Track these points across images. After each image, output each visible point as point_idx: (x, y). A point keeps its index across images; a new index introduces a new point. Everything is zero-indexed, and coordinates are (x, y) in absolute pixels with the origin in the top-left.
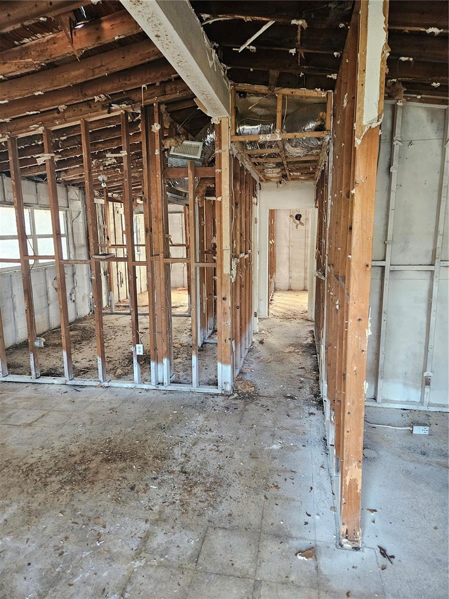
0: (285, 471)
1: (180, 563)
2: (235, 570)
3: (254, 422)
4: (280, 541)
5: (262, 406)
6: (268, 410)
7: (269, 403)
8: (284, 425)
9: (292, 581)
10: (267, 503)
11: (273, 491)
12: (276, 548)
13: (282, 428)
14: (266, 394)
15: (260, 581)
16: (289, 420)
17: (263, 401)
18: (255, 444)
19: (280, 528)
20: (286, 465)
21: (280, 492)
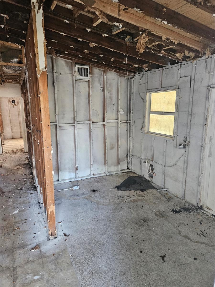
0: (22, 221)
2: (3, 268)
3: (2, 205)
4: (23, 248)
5: (6, 196)
6: (10, 197)
7: (9, 194)
8: (19, 202)
9: (30, 261)
10: (15, 236)
11: (17, 230)
12: (21, 252)
13: (18, 203)
14: (7, 191)
15: (16, 267)
16: (21, 199)
17: (6, 194)
18: (4, 214)
19: (22, 243)
20: (22, 218)
21: (21, 230)
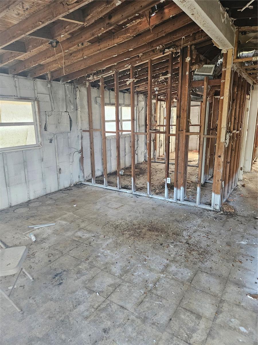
0: (247, 256)
1: (183, 281)
2: (211, 292)
3: (231, 228)
4: (239, 286)
5: (238, 220)
6: (242, 223)
7: (243, 220)
8: (251, 233)
9: (242, 306)
10: (233, 268)
11: (239, 264)
12: (235, 289)
13: (250, 234)
14: (241, 215)
15: (224, 300)
16: (255, 231)
17: (239, 218)
18: (230, 239)
19: (239, 281)
20: (248, 253)
21: (243, 265)
